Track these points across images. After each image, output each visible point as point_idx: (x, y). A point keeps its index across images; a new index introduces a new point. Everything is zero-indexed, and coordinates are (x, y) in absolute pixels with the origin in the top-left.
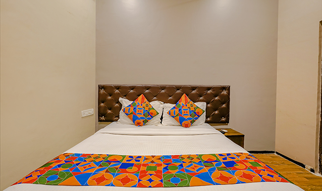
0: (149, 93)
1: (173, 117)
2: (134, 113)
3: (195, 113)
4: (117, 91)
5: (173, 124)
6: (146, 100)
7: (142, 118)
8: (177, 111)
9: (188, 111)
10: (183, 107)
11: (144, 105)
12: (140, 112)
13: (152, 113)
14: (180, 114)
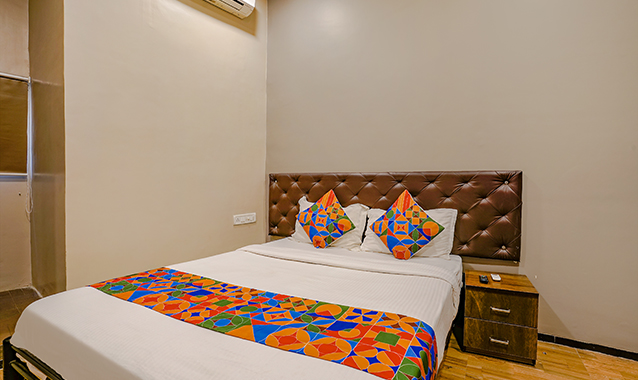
0: (345, 188)
1: (378, 235)
2: (312, 224)
3: (420, 230)
4: (295, 184)
5: (381, 250)
6: (336, 200)
7: (323, 233)
8: (385, 223)
9: (406, 226)
10: (398, 216)
11: (330, 209)
12: (321, 222)
13: (342, 226)
14: (390, 231)
